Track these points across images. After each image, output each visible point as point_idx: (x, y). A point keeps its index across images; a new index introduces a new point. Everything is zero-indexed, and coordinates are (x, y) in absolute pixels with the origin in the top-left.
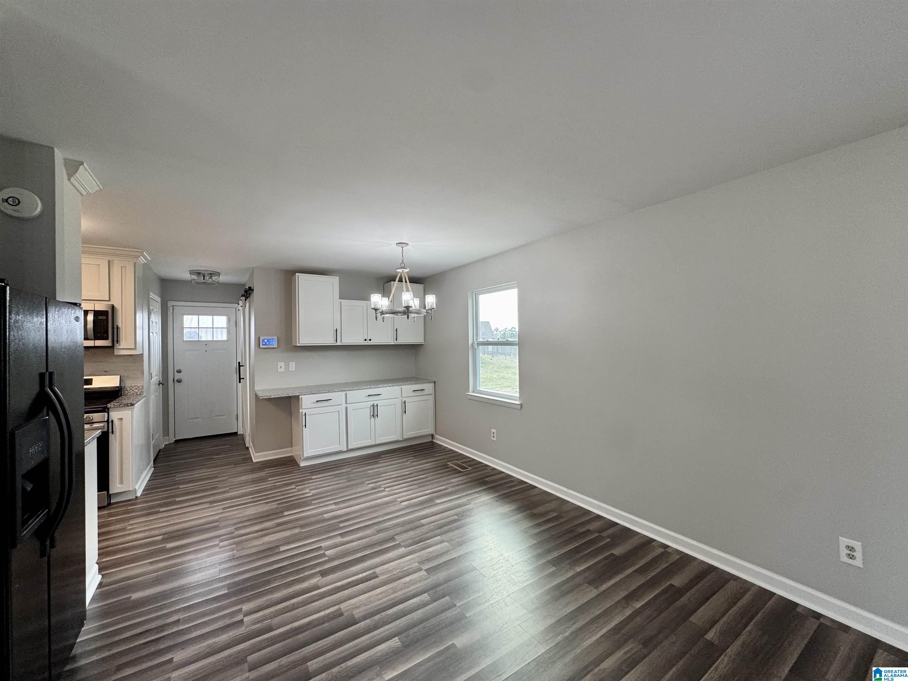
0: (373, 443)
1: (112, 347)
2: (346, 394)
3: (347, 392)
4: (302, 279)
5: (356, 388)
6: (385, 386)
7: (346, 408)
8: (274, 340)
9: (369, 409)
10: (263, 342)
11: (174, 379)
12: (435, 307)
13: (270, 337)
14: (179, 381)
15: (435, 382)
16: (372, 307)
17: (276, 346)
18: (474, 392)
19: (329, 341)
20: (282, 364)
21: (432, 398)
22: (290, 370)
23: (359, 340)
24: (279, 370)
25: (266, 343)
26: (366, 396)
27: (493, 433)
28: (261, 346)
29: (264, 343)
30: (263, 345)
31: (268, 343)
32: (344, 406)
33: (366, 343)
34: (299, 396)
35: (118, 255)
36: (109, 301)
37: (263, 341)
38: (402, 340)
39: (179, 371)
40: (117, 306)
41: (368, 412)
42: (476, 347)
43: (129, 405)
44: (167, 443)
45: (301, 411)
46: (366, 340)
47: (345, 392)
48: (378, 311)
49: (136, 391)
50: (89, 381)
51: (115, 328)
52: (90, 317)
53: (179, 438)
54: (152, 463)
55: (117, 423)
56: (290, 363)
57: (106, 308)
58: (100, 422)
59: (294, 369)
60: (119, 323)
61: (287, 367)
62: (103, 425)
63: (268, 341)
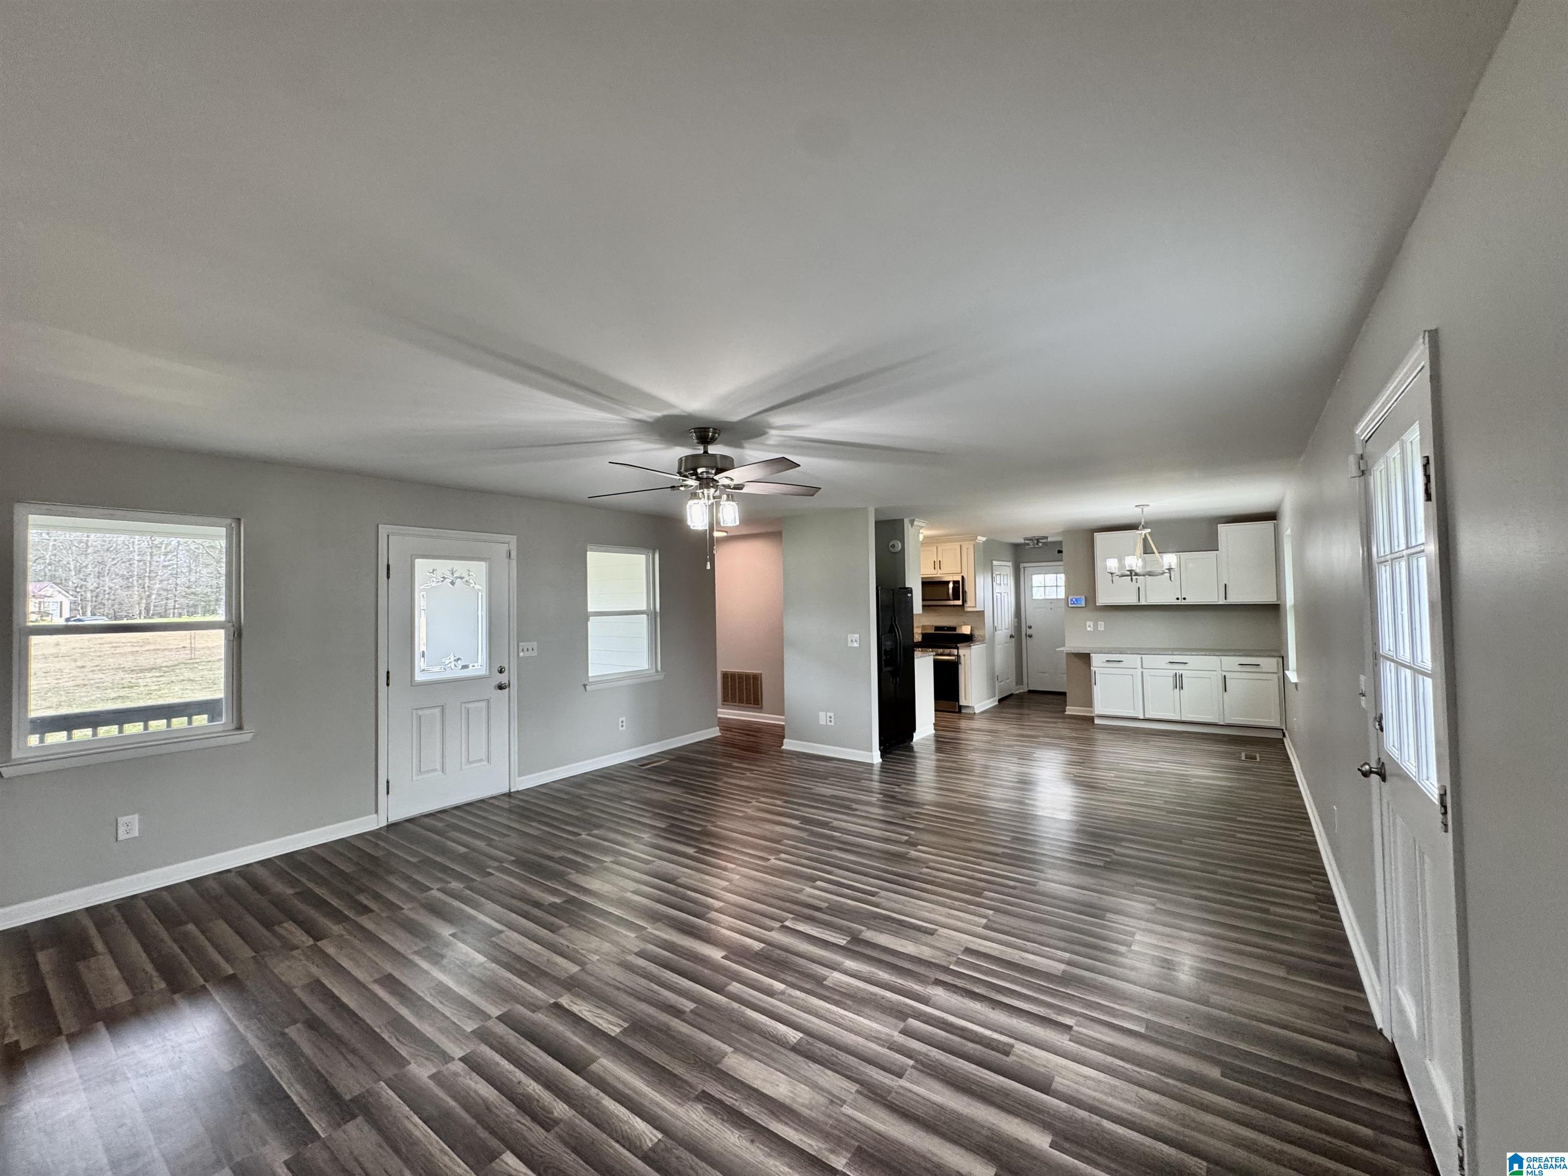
0: (1178, 718)
1: (963, 605)
2: (1142, 658)
3: (1143, 656)
4: (1099, 537)
5: (1154, 653)
6: (1193, 653)
7: (1142, 672)
9: (1172, 678)
11: (1026, 634)
13: (1078, 597)
14: (1030, 636)
15: (1285, 658)
19: (1132, 600)
20: (1091, 624)
21: (1277, 677)
22: (1099, 629)
23: (1170, 600)
24: (1089, 629)
26: (1167, 663)
28: (1070, 605)
32: (1139, 670)
33: (1179, 602)
34: (1089, 654)
35: (965, 540)
36: (961, 573)
37: (1072, 600)
38: (1234, 599)
39: (1030, 628)
40: (965, 577)
41: (1169, 682)
43: (968, 646)
44: (1023, 691)
45: (1092, 668)
46: (1178, 599)
47: (1141, 656)
49: (981, 638)
50: (954, 629)
51: (964, 592)
52: (951, 585)
53: (1031, 688)
54: (997, 698)
55: (962, 657)
56: (1099, 623)
57: (959, 578)
58: (953, 655)
59: (1103, 629)
60: (967, 589)
61: (1096, 625)
62: (955, 658)
63: (1076, 600)
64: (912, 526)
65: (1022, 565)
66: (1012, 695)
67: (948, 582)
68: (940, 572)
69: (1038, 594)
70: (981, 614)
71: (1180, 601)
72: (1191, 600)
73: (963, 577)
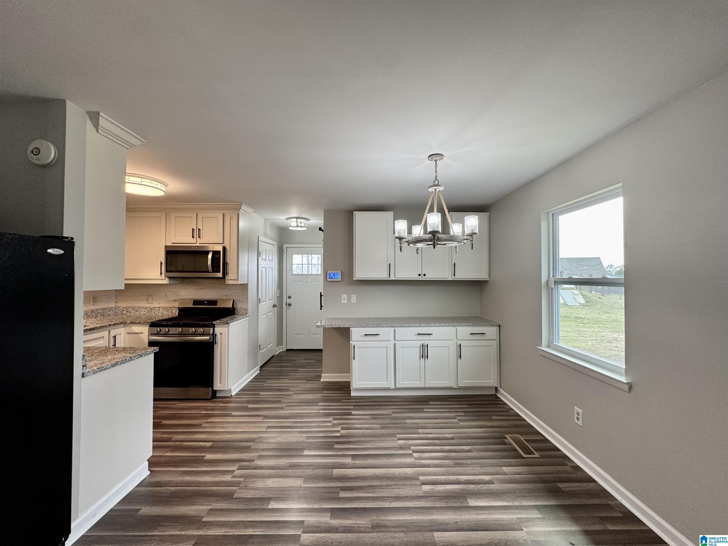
0: (422, 385)
1: (224, 277)
2: (395, 330)
3: (396, 328)
4: (358, 216)
5: (405, 325)
6: (436, 325)
7: (395, 345)
8: (338, 275)
9: (419, 348)
10: (329, 277)
11: (286, 303)
12: (477, 232)
13: (335, 272)
14: (290, 305)
15: (500, 326)
16: (397, 235)
17: (340, 280)
18: (549, 346)
19: (383, 275)
20: (344, 296)
21: (495, 343)
22: (352, 302)
23: (412, 275)
24: (343, 301)
25: (332, 277)
26: (416, 335)
27: (578, 414)
28: (328, 280)
29: (330, 277)
30: (330, 278)
31: (333, 277)
32: (393, 342)
33: (420, 278)
34: (349, 328)
35: (229, 209)
36: (223, 243)
37: (330, 275)
38: (461, 276)
39: (290, 297)
40: (228, 247)
41: (417, 352)
42: (554, 287)
43: (226, 323)
44: (282, 351)
45: (351, 342)
46: (420, 275)
47: (394, 329)
48: (404, 240)
49: (243, 311)
50: (214, 302)
51: (225, 264)
52: (210, 256)
53: (288, 348)
54: (258, 367)
55: (218, 336)
56: (352, 296)
57: (220, 248)
58: (208, 335)
59: (355, 302)
60: (228, 260)
61: (349, 299)
62: (209, 337)
63: (334, 275)
64: (96, 126)
65: (285, 246)
66: (274, 356)
67: (207, 252)
68: (199, 241)
69: (296, 270)
70: (244, 287)
71: (421, 277)
72: (431, 276)
73: (224, 248)
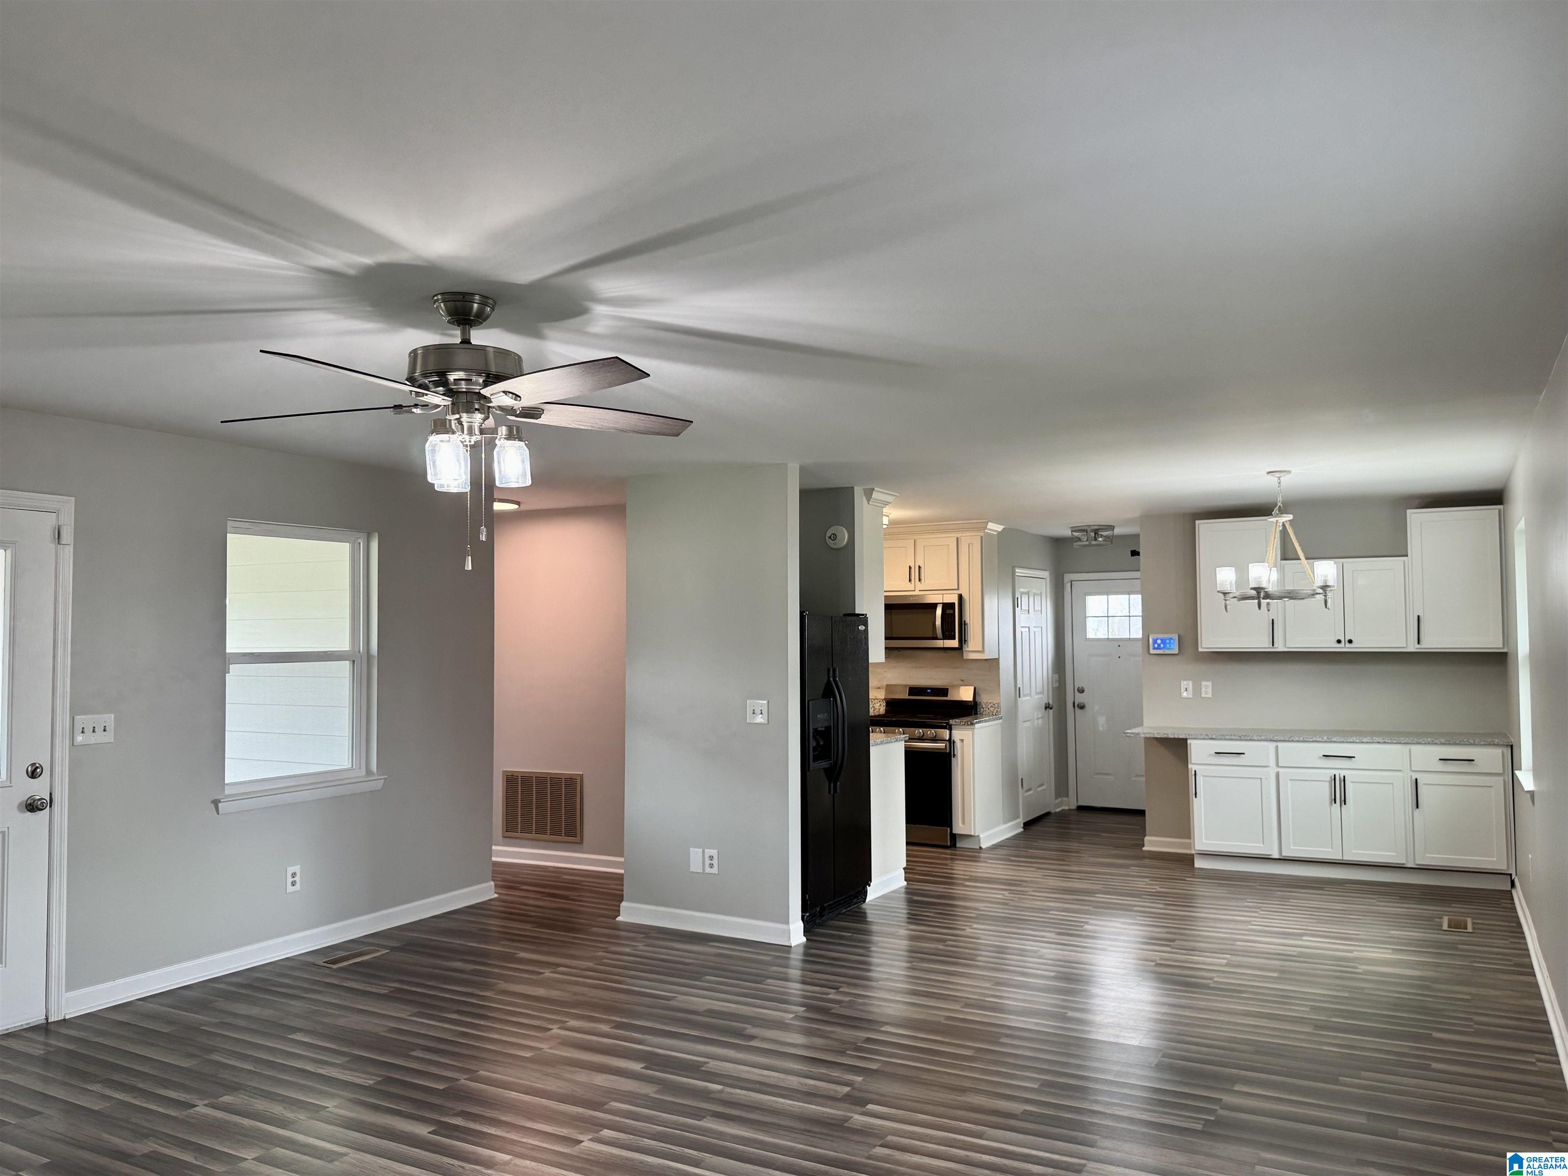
0: (1336, 856)
1: (960, 649)
2: (1277, 747)
3: (1280, 745)
4: (1204, 528)
5: (1297, 739)
6: (1365, 740)
7: (1278, 775)
8: (1172, 641)
9: (1327, 784)
10: (1154, 646)
11: (1074, 703)
13: (1166, 636)
14: (1082, 707)
15: (1512, 747)
17: (1177, 652)
19: (1261, 643)
20: (1188, 684)
21: (1502, 781)
22: (1203, 695)
23: (1326, 643)
24: (1185, 694)
25: (1159, 645)
26: (1320, 757)
28: (1152, 651)
29: (1156, 646)
30: (1154, 648)
31: (1162, 646)
32: (1273, 770)
33: (1342, 648)
34: (1186, 739)
35: (965, 530)
36: (958, 589)
37: (1155, 642)
38: (1435, 642)
39: (1081, 691)
40: (965, 596)
41: (1325, 790)
43: (969, 723)
44: (1067, 808)
45: (1190, 766)
46: (1339, 641)
47: (1274, 744)
49: (992, 709)
50: (944, 691)
51: (962, 624)
52: (939, 611)
53: (1081, 803)
54: (1021, 821)
55: (958, 744)
56: (1204, 683)
57: (953, 598)
58: (943, 740)
59: (1210, 695)
60: (967, 618)
61: (1197, 689)
62: (944, 745)
63: (1163, 641)
64: (869, 500)
65: (1068, 577)
66: (1048, 814)
67: (934, 606)
68: (919, 586)
69: (1095, 629)
70: (993, 664)
71: (1342, 645)
72: (1361, 644)
73: (960, 597)
